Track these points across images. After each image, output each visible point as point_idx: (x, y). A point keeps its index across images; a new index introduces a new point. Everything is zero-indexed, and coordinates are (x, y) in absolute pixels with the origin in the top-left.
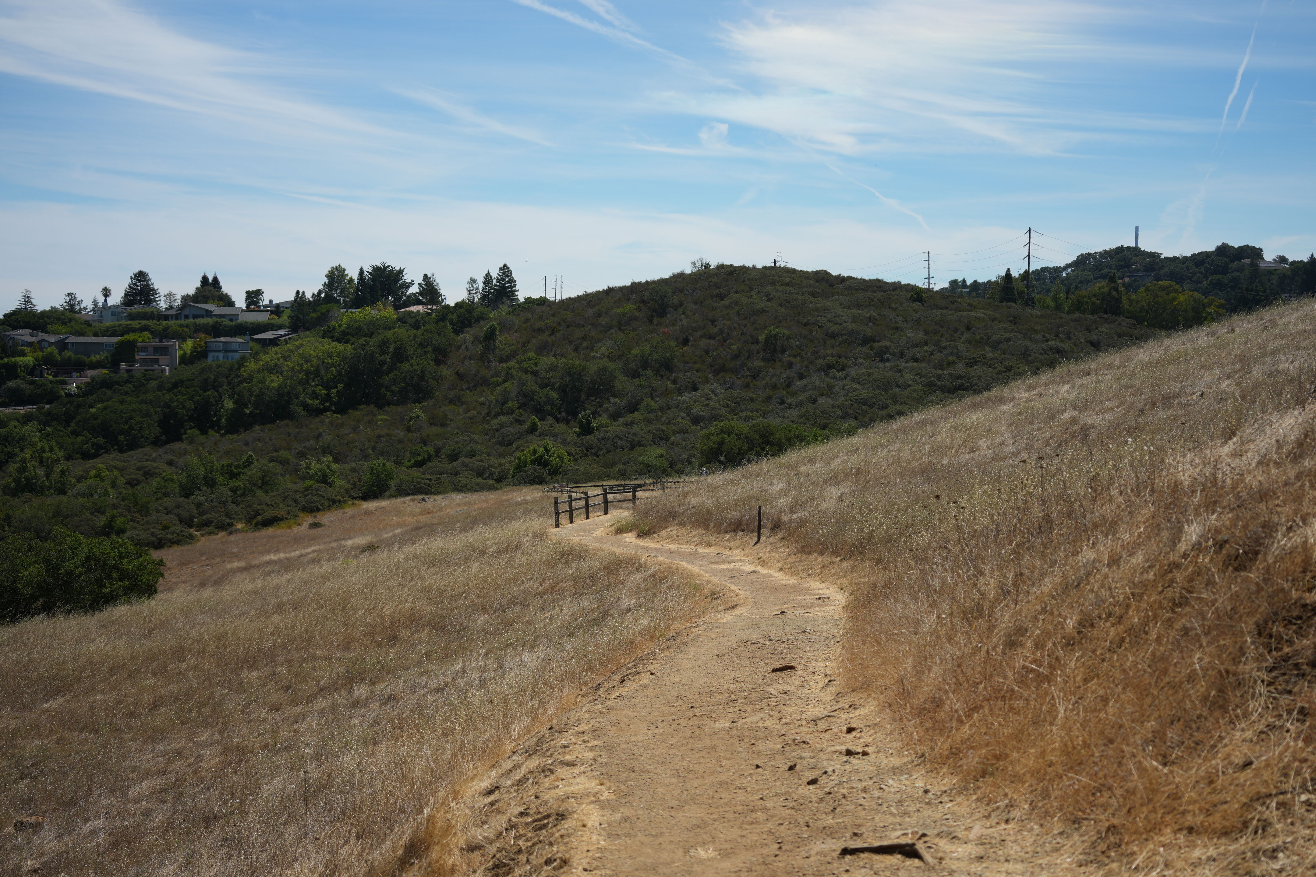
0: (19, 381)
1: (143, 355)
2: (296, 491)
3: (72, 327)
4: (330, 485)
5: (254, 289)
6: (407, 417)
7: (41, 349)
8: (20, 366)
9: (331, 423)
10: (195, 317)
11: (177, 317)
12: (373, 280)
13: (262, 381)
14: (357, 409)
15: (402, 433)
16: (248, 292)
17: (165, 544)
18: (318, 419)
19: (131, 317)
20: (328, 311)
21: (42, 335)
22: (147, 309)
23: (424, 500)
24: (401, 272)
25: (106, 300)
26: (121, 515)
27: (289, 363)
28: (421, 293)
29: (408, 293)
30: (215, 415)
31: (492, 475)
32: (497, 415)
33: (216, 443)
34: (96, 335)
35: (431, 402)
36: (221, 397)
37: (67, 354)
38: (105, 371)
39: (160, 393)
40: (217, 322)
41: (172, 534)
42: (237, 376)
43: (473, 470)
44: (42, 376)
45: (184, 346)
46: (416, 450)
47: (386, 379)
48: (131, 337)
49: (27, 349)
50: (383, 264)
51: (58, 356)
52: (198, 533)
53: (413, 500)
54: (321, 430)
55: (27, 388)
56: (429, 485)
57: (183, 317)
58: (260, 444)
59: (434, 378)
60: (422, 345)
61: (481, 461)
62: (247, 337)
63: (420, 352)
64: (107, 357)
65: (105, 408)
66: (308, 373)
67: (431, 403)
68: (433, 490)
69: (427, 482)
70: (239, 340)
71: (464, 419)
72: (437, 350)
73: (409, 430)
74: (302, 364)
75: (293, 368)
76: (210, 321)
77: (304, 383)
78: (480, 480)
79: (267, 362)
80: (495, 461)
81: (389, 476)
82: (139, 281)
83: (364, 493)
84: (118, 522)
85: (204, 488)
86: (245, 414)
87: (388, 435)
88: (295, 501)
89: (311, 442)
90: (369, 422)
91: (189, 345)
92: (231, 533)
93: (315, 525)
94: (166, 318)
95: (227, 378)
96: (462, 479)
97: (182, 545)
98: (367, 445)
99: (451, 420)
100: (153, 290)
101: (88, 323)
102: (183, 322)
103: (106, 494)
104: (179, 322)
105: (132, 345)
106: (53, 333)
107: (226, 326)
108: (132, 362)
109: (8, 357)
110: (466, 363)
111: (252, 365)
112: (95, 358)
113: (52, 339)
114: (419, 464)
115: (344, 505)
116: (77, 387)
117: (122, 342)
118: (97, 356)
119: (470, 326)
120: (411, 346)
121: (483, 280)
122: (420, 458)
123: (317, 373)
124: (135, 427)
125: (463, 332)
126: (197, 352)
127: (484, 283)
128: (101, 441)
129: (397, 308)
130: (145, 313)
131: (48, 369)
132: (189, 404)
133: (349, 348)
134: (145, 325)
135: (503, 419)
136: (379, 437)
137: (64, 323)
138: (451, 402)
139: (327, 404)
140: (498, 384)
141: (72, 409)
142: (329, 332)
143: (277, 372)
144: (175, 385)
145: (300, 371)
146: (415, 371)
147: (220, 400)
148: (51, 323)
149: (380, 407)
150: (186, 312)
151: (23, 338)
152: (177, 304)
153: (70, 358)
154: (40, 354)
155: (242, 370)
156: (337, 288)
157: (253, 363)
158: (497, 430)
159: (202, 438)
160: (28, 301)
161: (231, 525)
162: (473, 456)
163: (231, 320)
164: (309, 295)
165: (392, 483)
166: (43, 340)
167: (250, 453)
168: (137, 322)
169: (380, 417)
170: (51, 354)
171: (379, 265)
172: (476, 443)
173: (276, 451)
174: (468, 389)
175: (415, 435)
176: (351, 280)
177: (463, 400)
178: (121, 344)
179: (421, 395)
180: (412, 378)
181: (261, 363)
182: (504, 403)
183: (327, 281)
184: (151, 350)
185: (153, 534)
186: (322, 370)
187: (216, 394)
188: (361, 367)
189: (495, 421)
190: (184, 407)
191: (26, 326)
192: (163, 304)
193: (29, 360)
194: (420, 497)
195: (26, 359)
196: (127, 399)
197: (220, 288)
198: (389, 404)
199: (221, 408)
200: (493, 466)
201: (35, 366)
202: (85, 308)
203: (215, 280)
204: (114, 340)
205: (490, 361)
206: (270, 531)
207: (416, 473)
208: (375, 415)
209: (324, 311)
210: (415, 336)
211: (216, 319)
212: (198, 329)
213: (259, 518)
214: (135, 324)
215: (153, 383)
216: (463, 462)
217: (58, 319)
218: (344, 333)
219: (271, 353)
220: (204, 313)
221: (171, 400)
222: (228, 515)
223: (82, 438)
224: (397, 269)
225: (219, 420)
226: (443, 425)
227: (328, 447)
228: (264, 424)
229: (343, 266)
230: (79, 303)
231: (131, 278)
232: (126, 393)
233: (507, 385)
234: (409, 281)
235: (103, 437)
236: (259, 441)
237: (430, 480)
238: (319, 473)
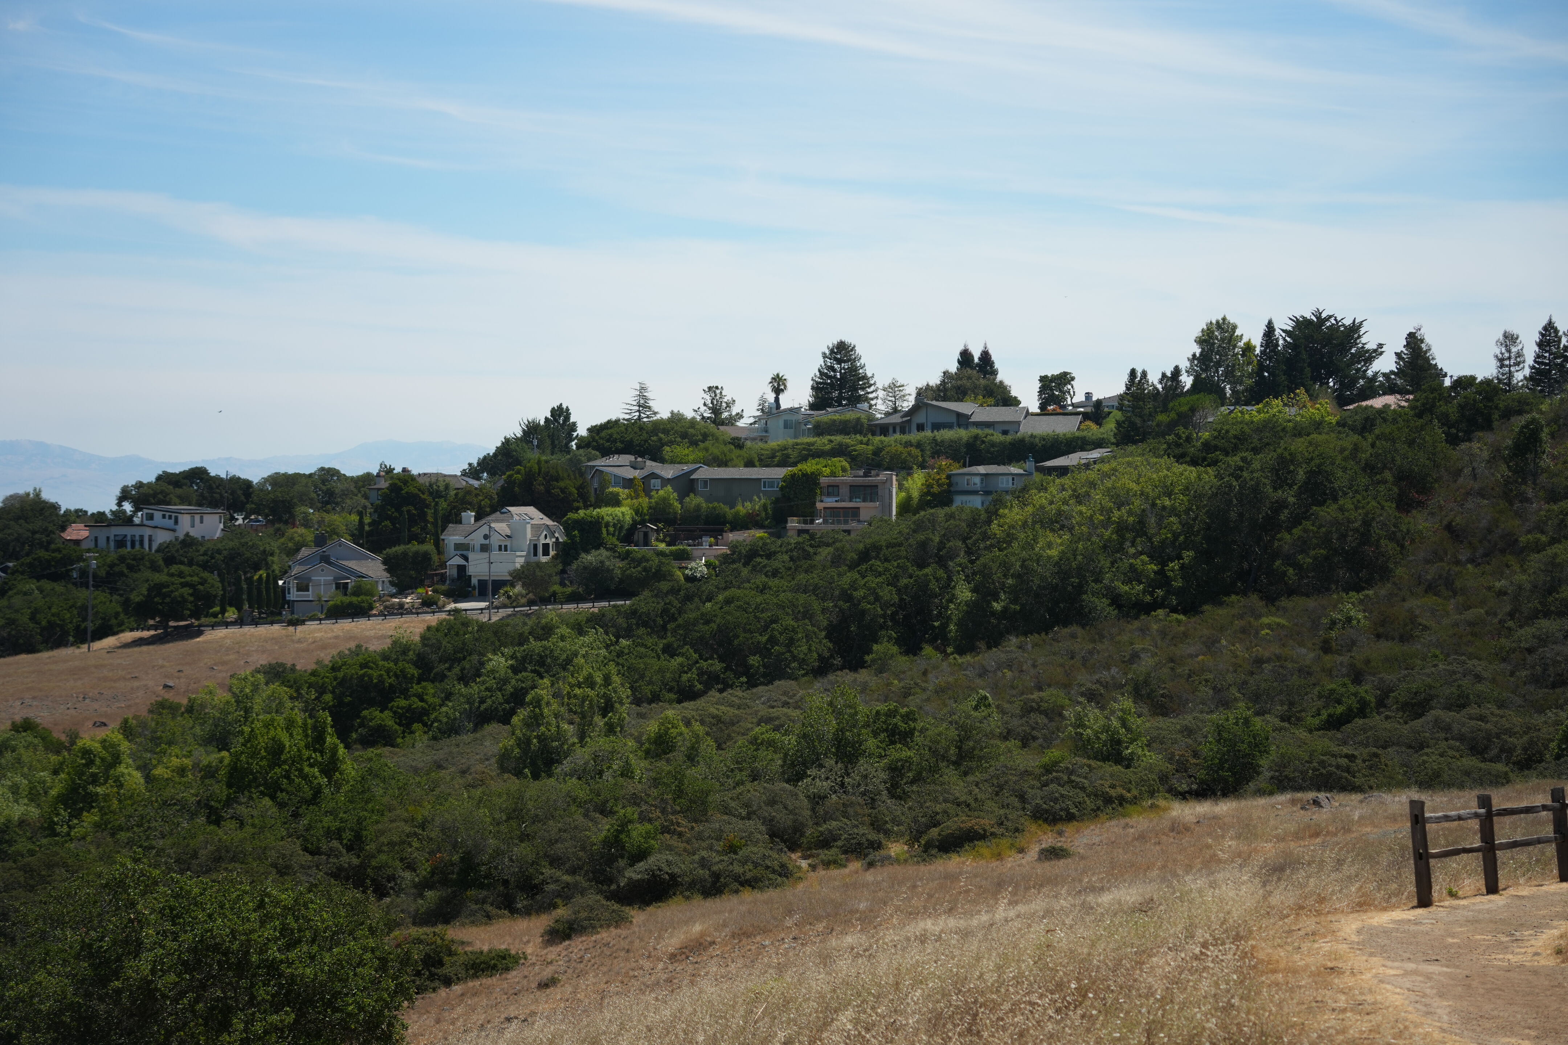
0: (604, 553)
1: (830, 502)
2: (1027, 773)
3: (707, 450)
4: (1128, 762)
5: (1057, 372)
6: (1325, 621)
7: (647, 492)
8: (607, 525)
9: (1163, 633)
10: (936, 427)
11: (903, 428)
12: (1294, 346)
13: (1029, 546)
14: (1221, 604)
15: (1312, 655)
16: (1043, 379)
17: (725, 885)
18: (1136, 624)
19: (820, 430)
20: (1193, 410)
21: (652, 466)
22: (850, 415)
23: (1316, 803)
24: (1354, 329)
25: (777, 400)
26: (644, 818)
27: (1083, 509)
28: (1400, 373)
29: (1370, 373)
30: (940, 616)
31: (1506, 751)
32: (1535, 615)
33: (925, 673)
34: (749, 464)
35: (1383, 590)
36: (950, 579)
37: (694, 501)
38: (759, 533)
39: (833, 572)
40: (976, 437)
41: (744, 863)
42: (985, 537)
43: (1461, 738)
44: (646, 543)
45: (909, 483)
46: (1332, 691)
47: (1286, 540)
48: (809, 466)
49: (623, 493)
50: (1318, 313)
51: (677, 505)
52: (804, 864)
53: (1293, 802)
54: (1138, 646)
55: (617, 566)
56: (1348, 770)
57: (914, 427)
58: (1009, 674)
59: (1392, 537)
60: (1369, 468)
61: (1482, 718)
62: (1030, 465)
63: (1364, 480)
64: (765, 507)
65: (728, 602)
66: (1122, 528)
67: (1383, 592)
68: (1357, 781)
69: (1344, 762)
70: (1014, 470)
71: (1456, 625)
72: (1404, 477)
73: (1326, 647)
74: (1110, 510)
75: (1091, 518)
76: (963, 434)
77: (1114, 549)
78: (1470, 762)
79: (1042, 507)
80: (1515, 719)
81: (1259, 745)
82: (839, 361)
83: (1202, 782)
84: (634, 834)
85: (830, 762)
86: (993, 613)
87: (1279, 658)
88: (1022, 798)
89: (1114, 670)
90: (1244, 631)
91: (917, 482)
92: (871, 865)
93: (1053, 854)
94: (884, 429)
95: (964, 540)
96: (1431, 759)
97: (761, 889)
98: (1230, 678)
99: (1426, 628)
100: (865, 377)
101: (737, 443)
102: (914, 436)
103: (626, 772)
104: (906, 438)
105: (809, 483)
106: (672, 462)
107: (993, 445)
108: (809, 515)
109: (586, 507)
110: (1469, 505)
111: (1013, 514)
112: (743, 508)
113: (668, 472)
114: (1334, 724)
115: (1130, 808)
116: (708, 565)
117: (793, 476)
118: (748, 504)
119: (1488, 426)
120: (1345, 469)
121: (1537, 337)
122: (1340, 709)
123: (1140, 528)
124: (782, 639)
125: (1470, 440)
126: (933, 495)
127: (1540, 345)
128: (717, 666)
129: (1342, 401)
130: (845, 423)
131: (658, 531)
132: (888, 594)
133: (1209, 475)
134: (840, 445)
135: (1546, 625)
136: (1259, 662)
137: (694, 443)
138: (1431, 589)
139: (1160, 592)
140: (1538, 548)
141: (676, 603)
142: (1178, 445)
143: (1062, 527)
144: (865, 556)
145: (1105, 524)
146: (1349, 521)
147: (948, 585)
148: (671, 443)
149: (1270, 599)
150: (920, 418)
151: (616, 471)
152: (908, 404)
153: (698, 508)
154: (644, 501)
155: (994, 526)
156: (1218, 364)
157: (1016, 510)
158: (1530, 651)
159: (902, 662)
160: (643, 405)
161: (876, 846)
162: (1463, 706)
163: (1005, 433)
164: (1154, 378)
165: (1264, 762)
166: (654, 476)
167: (982, 692)
168: (825, 439)
169: (1265, 620)
170: (664, 500)
171: (1308, 315)
172: (1478, 678)
173: (1040, 689)
174: (1472, 561)
175: (1340, 659)
176: (1249, 348)
177: (1458, 584)
178: (792, 479)
179: (1363, 574)
180: (1343, 536)
181: (1030, 509)
182: (1552, 590)
183: (1198, 351)
184: (845, 491)
185: (704, 863)
186: (1152, 520)
187: (941, 573)
188: (1233, 515)
189: (1527, 632)
190: (877, 598)
191: (627, 448)
192: (881, 406)
193: (624, 512)
194: (1311, 795)
195: (618, 511)
196: (774, 582)
197: (994, 373)
198: (1291, 592)
199: (950, 601)
200: (1510, 732)
201: (635, 524)
202: (740, 416)
203: (986, 357)
204: (779, 473)
205: (1528, 500)
206: (954, 863)
207: (1324, 742)
208: (1260, 616)
209: (1185, 409)
210: (1356, 448)
211: (974, 431)
212: (939, 449)
213: (934, 832)
214: (822, 442)
215: (825, 553)
216: (1437, 721)
217: (684, 436)
218: (1207, 447)
219: (1053, 489)
220: (953, 419)
221: (853, 586)
222: (877, 825)
223: (680, 659)
224: (1348, 322)
225: (944, 626)
226: (1404, 638)
227: (1146, 683)
228: (1025, 634)
229: (1231, 319)
230: (728, 405)
231: (824, 356)
232: (775, 573)
233: (1557, 548)
234: (1371, 346)
235: (721, 659)
236: (1010, 667)
237: (1351, 758)
238: (1103, 737)
